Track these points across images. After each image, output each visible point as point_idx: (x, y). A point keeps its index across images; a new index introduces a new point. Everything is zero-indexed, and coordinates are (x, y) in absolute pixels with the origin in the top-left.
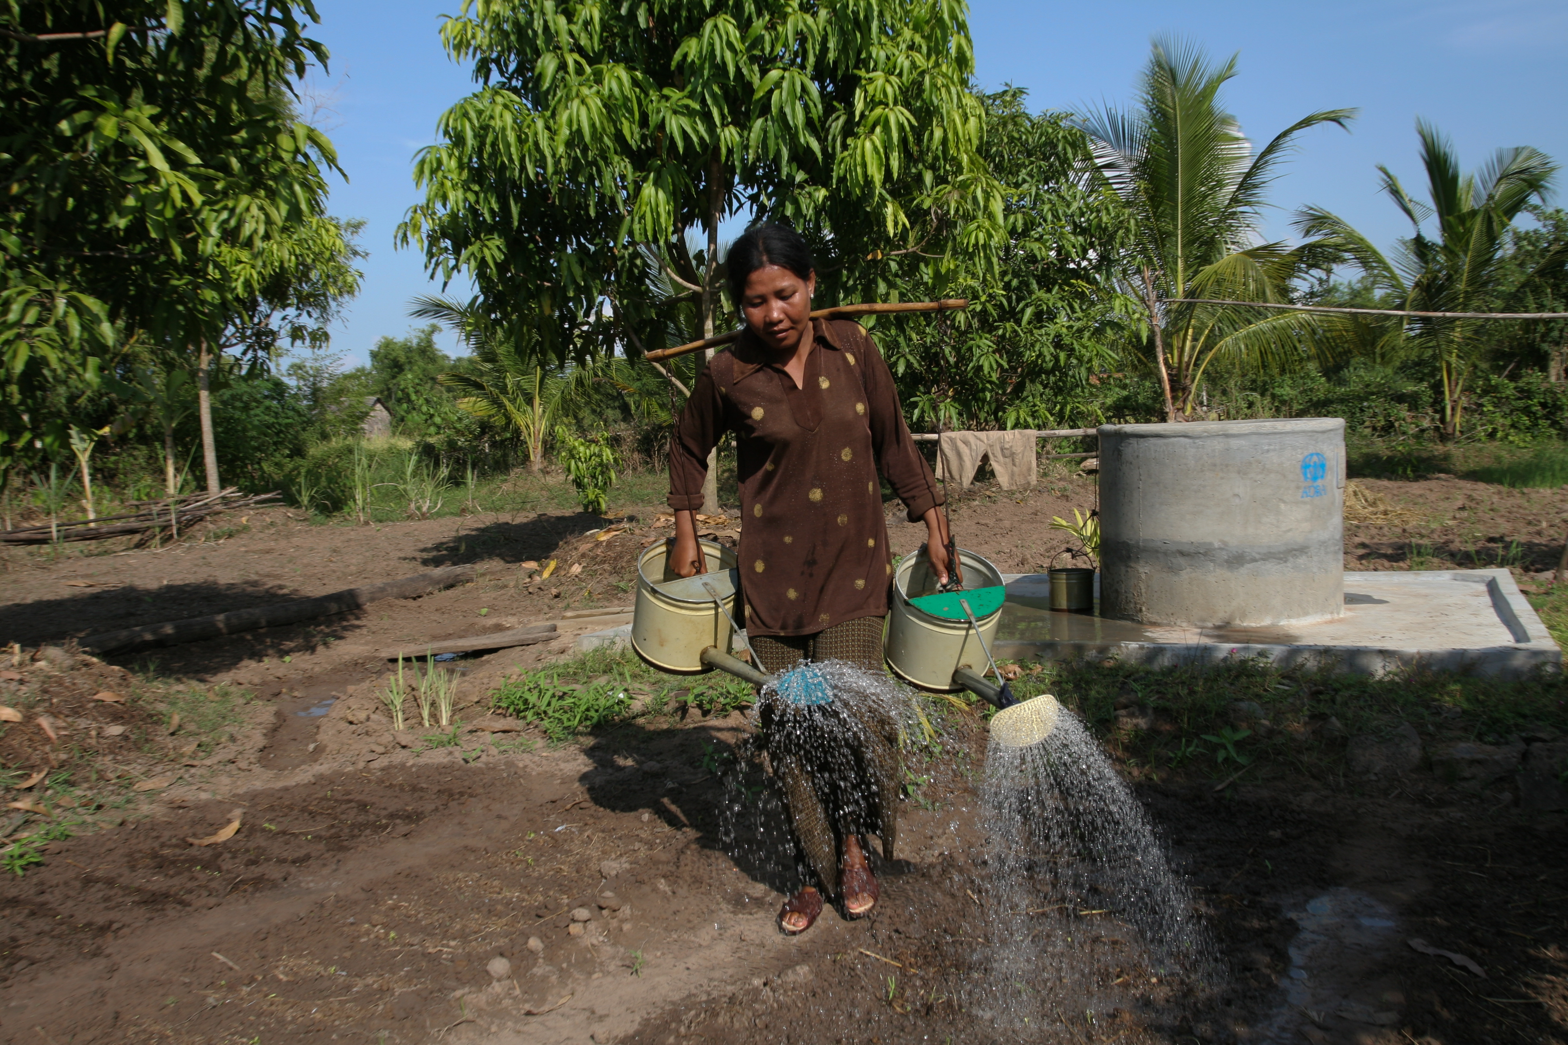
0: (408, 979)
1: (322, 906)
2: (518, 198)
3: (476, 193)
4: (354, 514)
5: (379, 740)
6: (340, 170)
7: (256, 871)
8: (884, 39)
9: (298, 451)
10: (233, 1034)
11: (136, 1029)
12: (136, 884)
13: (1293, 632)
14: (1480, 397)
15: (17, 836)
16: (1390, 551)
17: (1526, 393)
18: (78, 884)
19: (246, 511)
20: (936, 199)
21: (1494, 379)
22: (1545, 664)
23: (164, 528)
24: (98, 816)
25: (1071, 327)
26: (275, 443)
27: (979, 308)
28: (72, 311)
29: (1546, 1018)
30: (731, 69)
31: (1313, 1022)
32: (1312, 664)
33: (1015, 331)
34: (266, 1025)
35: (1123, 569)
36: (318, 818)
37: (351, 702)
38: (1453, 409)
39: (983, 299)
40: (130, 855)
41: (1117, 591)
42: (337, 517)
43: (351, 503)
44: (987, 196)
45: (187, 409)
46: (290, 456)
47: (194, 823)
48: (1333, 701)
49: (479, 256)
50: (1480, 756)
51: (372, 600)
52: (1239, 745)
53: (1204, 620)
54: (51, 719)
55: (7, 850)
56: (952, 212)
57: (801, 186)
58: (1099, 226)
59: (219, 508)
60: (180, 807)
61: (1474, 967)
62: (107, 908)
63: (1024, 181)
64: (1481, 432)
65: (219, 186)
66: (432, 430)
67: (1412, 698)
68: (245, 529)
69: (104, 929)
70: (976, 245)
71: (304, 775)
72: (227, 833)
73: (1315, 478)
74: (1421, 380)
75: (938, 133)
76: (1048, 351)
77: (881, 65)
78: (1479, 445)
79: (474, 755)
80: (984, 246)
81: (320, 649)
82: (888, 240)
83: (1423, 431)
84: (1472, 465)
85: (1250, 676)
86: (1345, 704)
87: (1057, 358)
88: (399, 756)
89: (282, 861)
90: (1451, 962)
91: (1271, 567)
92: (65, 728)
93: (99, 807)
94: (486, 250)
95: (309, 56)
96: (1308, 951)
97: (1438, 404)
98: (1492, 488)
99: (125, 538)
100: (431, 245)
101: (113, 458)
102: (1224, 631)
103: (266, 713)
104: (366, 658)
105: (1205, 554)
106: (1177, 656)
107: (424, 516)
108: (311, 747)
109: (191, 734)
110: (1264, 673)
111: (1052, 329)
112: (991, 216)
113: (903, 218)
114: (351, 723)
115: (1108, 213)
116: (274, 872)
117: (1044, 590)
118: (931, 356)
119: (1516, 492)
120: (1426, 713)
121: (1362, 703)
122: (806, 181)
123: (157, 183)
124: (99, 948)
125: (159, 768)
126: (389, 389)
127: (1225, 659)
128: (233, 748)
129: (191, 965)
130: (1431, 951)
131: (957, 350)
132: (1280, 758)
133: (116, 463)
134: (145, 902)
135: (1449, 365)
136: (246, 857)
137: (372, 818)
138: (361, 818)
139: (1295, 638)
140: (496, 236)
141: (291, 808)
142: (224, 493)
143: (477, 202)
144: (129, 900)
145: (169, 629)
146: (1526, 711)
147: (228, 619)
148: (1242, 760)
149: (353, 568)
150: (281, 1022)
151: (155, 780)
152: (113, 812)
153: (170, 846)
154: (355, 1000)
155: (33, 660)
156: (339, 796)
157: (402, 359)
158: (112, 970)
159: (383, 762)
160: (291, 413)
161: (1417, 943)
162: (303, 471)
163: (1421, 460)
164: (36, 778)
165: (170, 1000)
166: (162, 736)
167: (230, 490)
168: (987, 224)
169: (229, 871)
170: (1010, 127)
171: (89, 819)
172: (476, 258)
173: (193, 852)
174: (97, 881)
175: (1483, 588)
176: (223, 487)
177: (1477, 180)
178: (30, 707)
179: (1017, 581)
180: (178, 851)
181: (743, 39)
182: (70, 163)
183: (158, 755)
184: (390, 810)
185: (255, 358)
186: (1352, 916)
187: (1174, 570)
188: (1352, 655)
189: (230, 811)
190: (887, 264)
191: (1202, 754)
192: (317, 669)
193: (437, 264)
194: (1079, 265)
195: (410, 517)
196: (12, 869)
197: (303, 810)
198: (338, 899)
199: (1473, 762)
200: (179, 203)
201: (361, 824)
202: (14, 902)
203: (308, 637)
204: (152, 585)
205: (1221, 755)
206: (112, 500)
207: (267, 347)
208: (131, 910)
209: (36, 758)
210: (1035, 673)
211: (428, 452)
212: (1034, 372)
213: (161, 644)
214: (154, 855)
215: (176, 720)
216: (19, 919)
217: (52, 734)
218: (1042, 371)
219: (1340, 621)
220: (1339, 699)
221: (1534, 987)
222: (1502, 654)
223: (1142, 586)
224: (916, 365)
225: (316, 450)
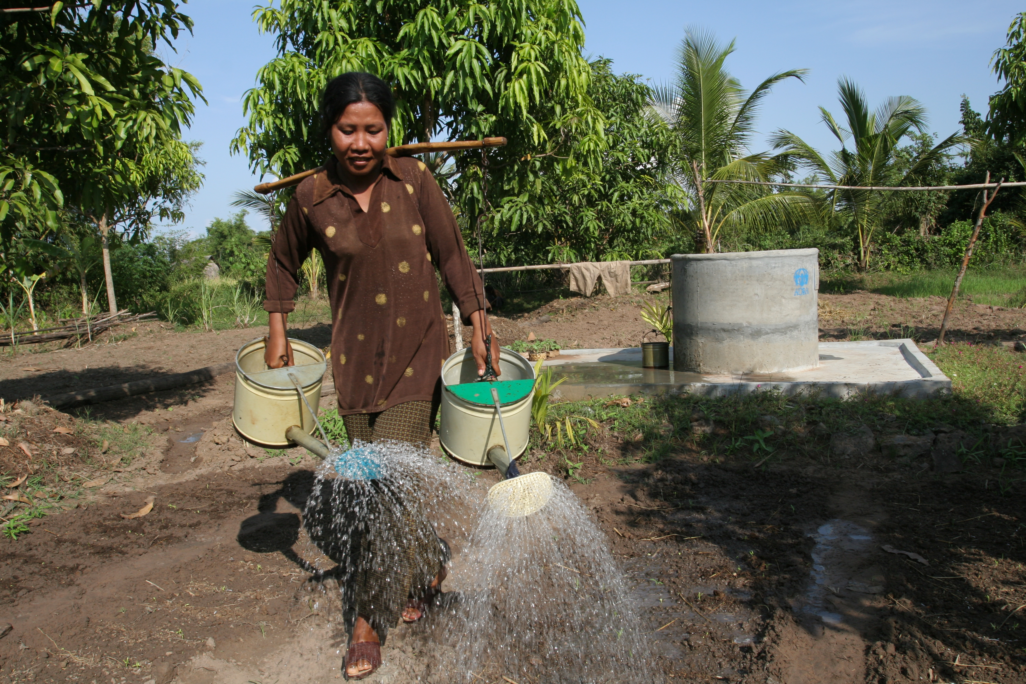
0: (272, 592)
1: (213, 551)
2: (306, 123)
3: (281, 119)
4: (202, 325)
5: (237, 453)
6: (202, 97)
7: (167, 532)
8: (529, 23)
9: (165, 288)
10: (164, 629)
11: (102, 628)
12: (91, 542)
13: (791, 376)
14: (881, 245)
15: (11, 516)
16: (836, 333)
17: (907, 243)
18: (53, 544)
19: (134, 323)
20: (563, 123)
21: (888, 234)
22: (942, 389)
23: (82, 335)
24: (62, 502)
25: (642, 204)
26: (150, 283)
27: (586, 192)
28: (36, 182)
29: (968, 585)
30: (436, 41)
31: (834, 594)
32: (806, 393)
33: (608, 206)
34: (185, 622)
35: (688, 341)
36: (203, 500)
37: (217, 432)
38: (865, 252)
39: (589, 187)
40: (85, 526)
41: (684, 354)
42: (191, 327)
43: (200, 319)
44: (594, 120)
45: (94, 261)
46: (160, 291)
47: (123, 506)
48: (821, 414)
49: (283, 158)
50: (909, 442)
51: (220, 374)
52: (766, 440)
53: (737, 370)
54: (28, 445)
55: (6, 524)
56: (574, 130)
57: (481, 114)
58: (658, 143)
59: (118, 322)
60: (113, 496)
61: (921, 560)
62: (74, 557)
63: (612, 115)
64: (881, 266)
65: (126, 105)
66: (249, 273)
67: (866, 410)
68: (134, 335)
69: (73, 570)
70: (589, 151)
71: (191, 475)
72: (145, 511)
73: (802, 284)
74: (846, 236)
75: (563, 82)
76: (629, 218)
77: (528, 39)
78: (881, 274)
79: (297, 460)
80: (593, 151)
81: (191, 403)
82: (534, 148)
83: (847, 266)
84: (876, 286)
85: (769, 401)
86: (828, 414)
87: (634, 223)
88: (250, 463)
89: (182, 526)
90: (908, 557)
91: (777, 337)
92: (37, 450)
93: (62, 498)
94: (287, 155)
95: (181, 24)
96: (823, 555)
97: (856, 249)
98: (890, 298)
99: (57, 342)
100: (252, 152)
101: (47, 294)
102: (750, 375)
103: (162, 440)
104: (221, 407)
105: (738, 330)
106: (725, 390)
107: (246, 326)
108: (193, 459)
109: (116, 453)
110: (777, 399)
111: (630, 205)
112: (596, 133)
113: (543, 134)
114: (217, 444)
115: (663, 135)
116: (179, 533)
117: (639, 357)
118: (557, 221)
119: (903, 300)
120: (875, 418)
121: (837, 414)
122: (484, 111)
123: (87, 104)
124: (72, 580)
125: (98, 474)
126: (218, 251)
127: (753, 392)
128: (144, 461)
129: (133, 588)
130: (895, 551)
131: (574, 218)
132: (791, 448)
133: (49, 296)
134: (98, 553)
135: (862, 226)
136: (159, 525)
137: (237, 499)
138: (230, 500)
139: (793, 379)
140: (293, 146)
141: (184, 495)
142: (120, 313)
143: (281, 125)
144: (87, 552)
145: (92, 393)
146: (934, 415)
147: (130, 386)
148: (769, 449)
149: (205, 357)
150: (195, 620)
151: (95, 480)
152: (70, 500)
153: (109, 520)
154: (240, 605)
155: (13, 408)
156: (214, 488)
157: (226, 233)
158: (82, 593)
159: (240, 466)
160: (160, 264)
161: (888, 548)
162: (168, 300)
163: (848, 283)
164: (20, 481)
165: (122, 610)
166: (98, 454)
167: (123, 311)
168: (595, 137)
169: (149, 533)
170: (603, 83)
171: (56, 505)
172: (281, 160)
173: (126, 522)
174: (65, 541)
175: (897, 350)
176: (119, 310)
177: (877, 117)
178: (14, 437)
179: (620, 352)
180: (115, 522)
181: (443, 23)
182: (31, 89)
183: (96, 466)
184: (247, 494)
185: (138, 228)
186: (845, 535)
187: (719, 340)
188: (829, 387)
189: (146, 498)
190: (534, 163)
191: (745, 447)
192: (190, 414)
193: (257, 164)
194: (645, 166)
195: (237, 327)
196: (10, 536)
197: (192, 496)
198: (222, 547)
199: (905, 446)
200: (100, 117)
201: (230, 503)
202: (13, 556)
203: (182, 396)
204: (78, 369)
205: (756, 447)
206: (46, 320)
207: (145, 222)
208: (89, 557)
209: (19, 468)
210: (639, 402)
211: (246, 287)
212: (620, 231)
213: (88, 402)
214: (100, 525)
215: (106, 444)
216: (18, 565)
217: (29, 454)
218: (625, 230)
219: (818, 369)
220: (823, 412)
221: (957, 569)
222: (916, 384)
223: (700, 350)
224: (549, 227)
225: (175, 287)
